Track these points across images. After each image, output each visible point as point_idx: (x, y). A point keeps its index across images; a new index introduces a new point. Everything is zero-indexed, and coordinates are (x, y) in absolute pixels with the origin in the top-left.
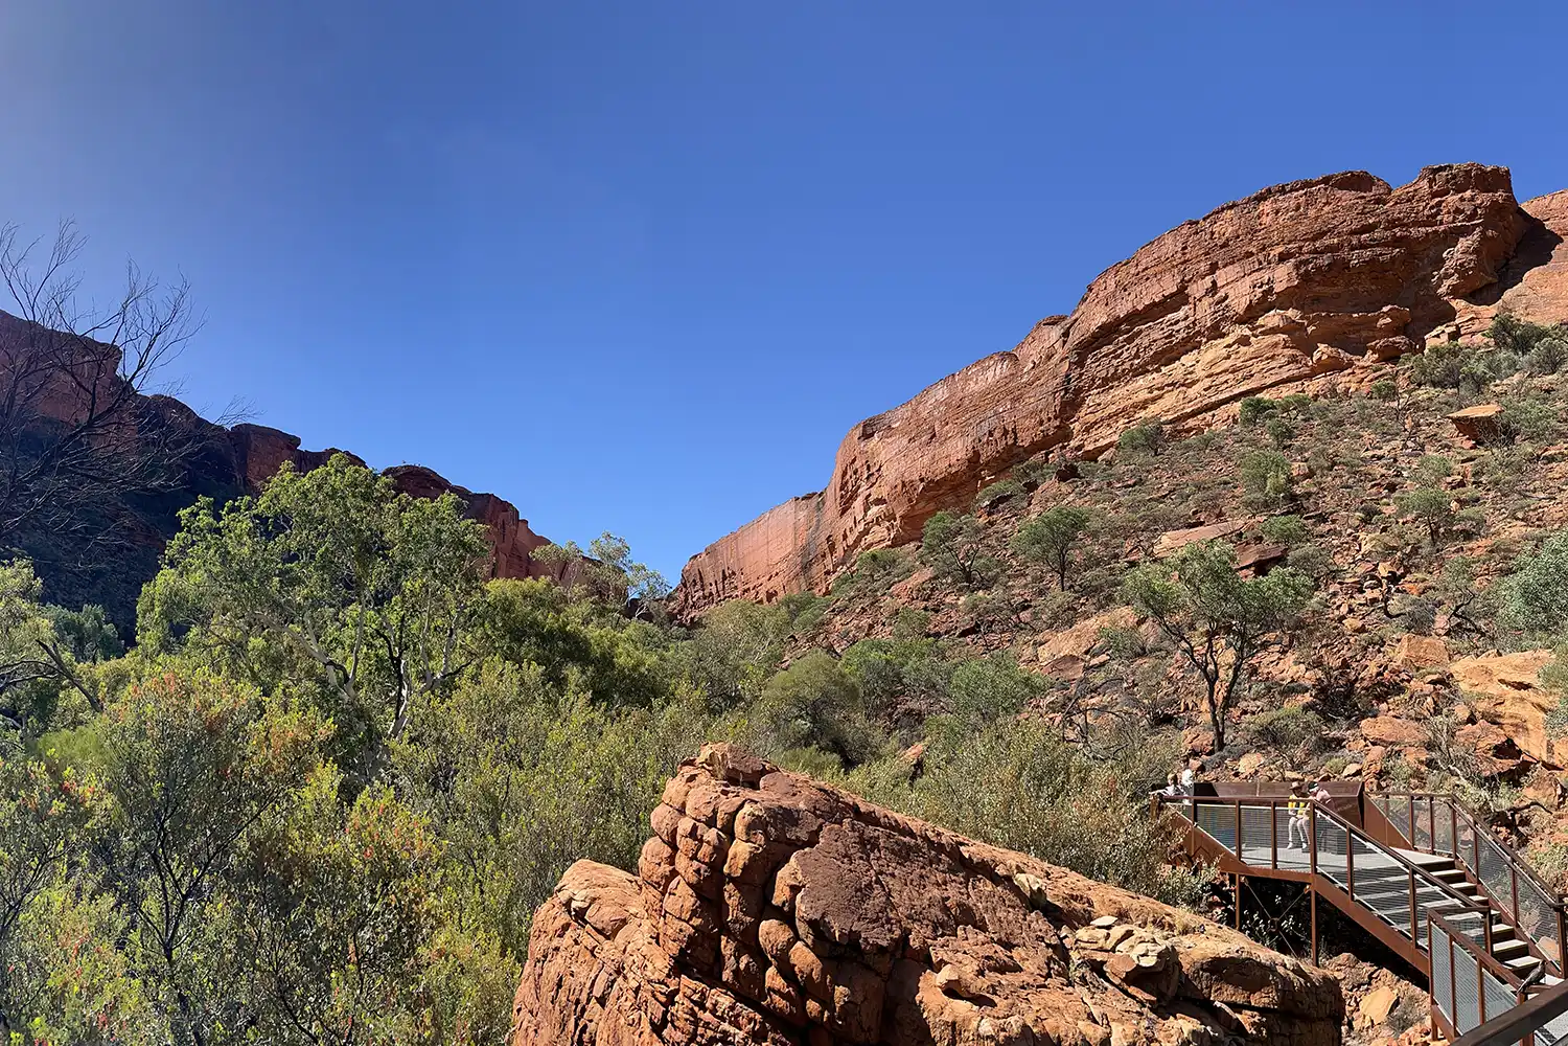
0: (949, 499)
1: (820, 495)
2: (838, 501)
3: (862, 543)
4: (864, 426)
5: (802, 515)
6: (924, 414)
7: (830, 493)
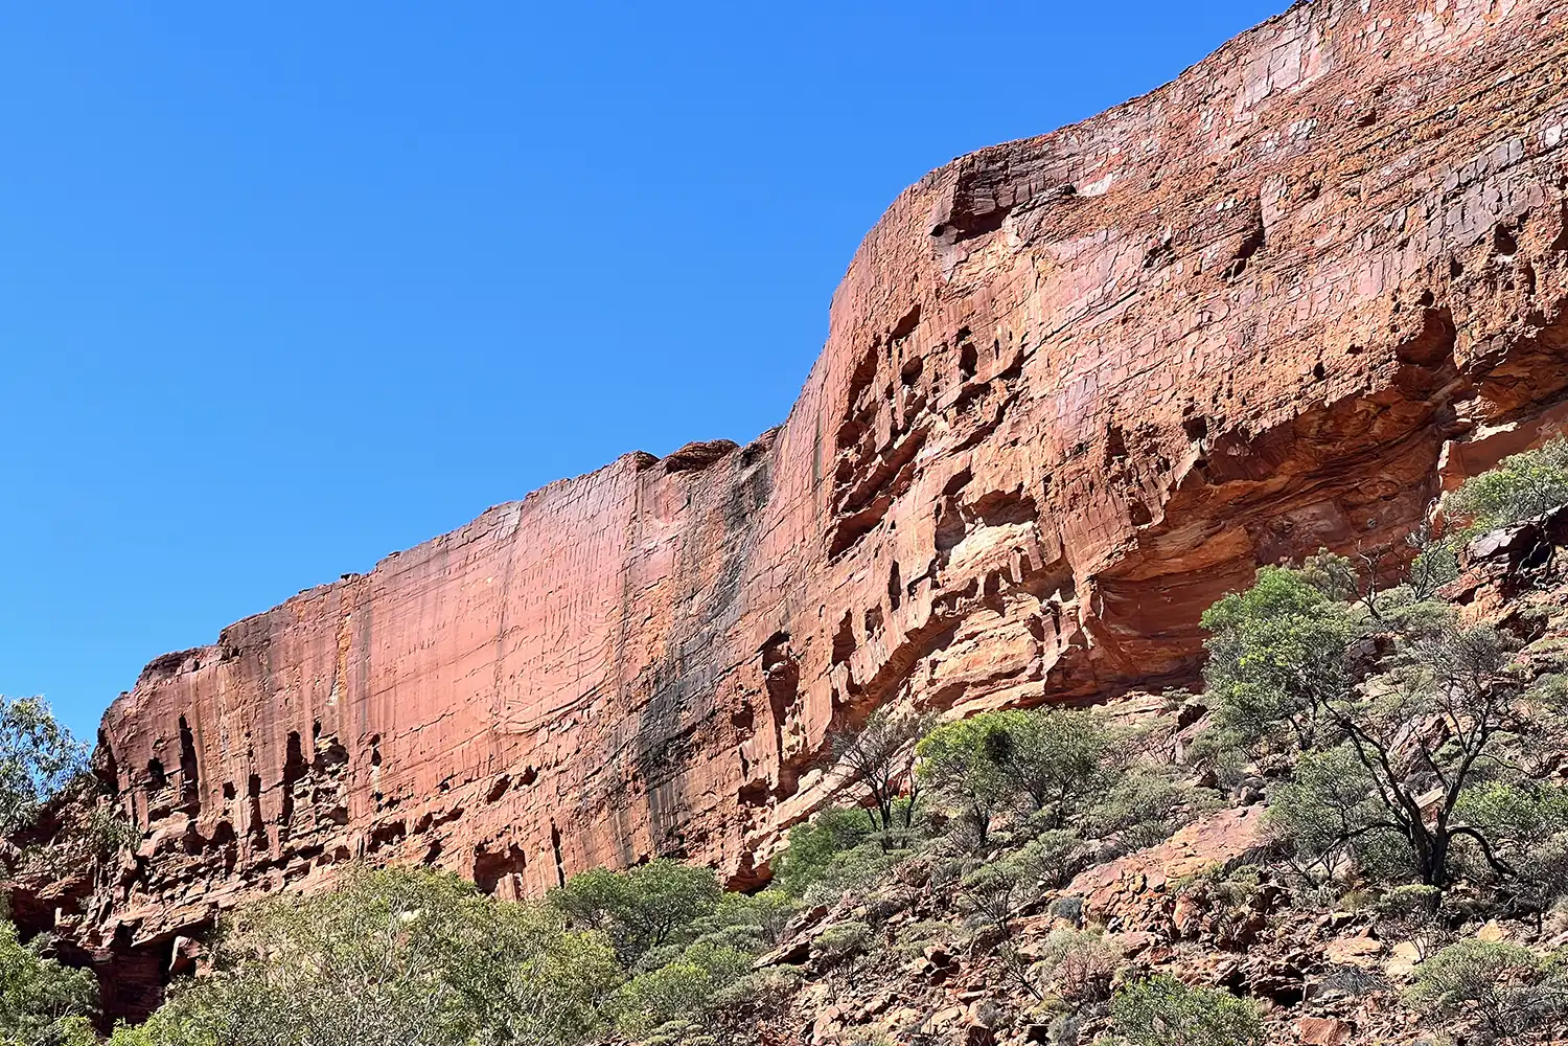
1: (749, 457)
2: (828, 488)
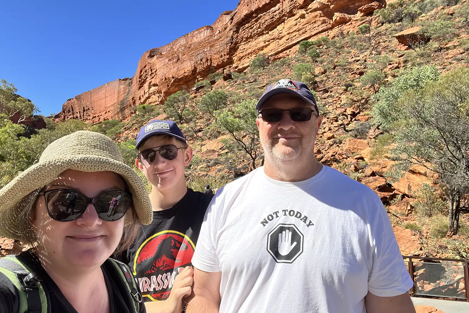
0: (184, 86)
1: (130, 80)
2: (138, 83)
3: (147, 102)
4: (150, 52)
5: (122, 87)
6: (175, 50)
7: (135, 79)
